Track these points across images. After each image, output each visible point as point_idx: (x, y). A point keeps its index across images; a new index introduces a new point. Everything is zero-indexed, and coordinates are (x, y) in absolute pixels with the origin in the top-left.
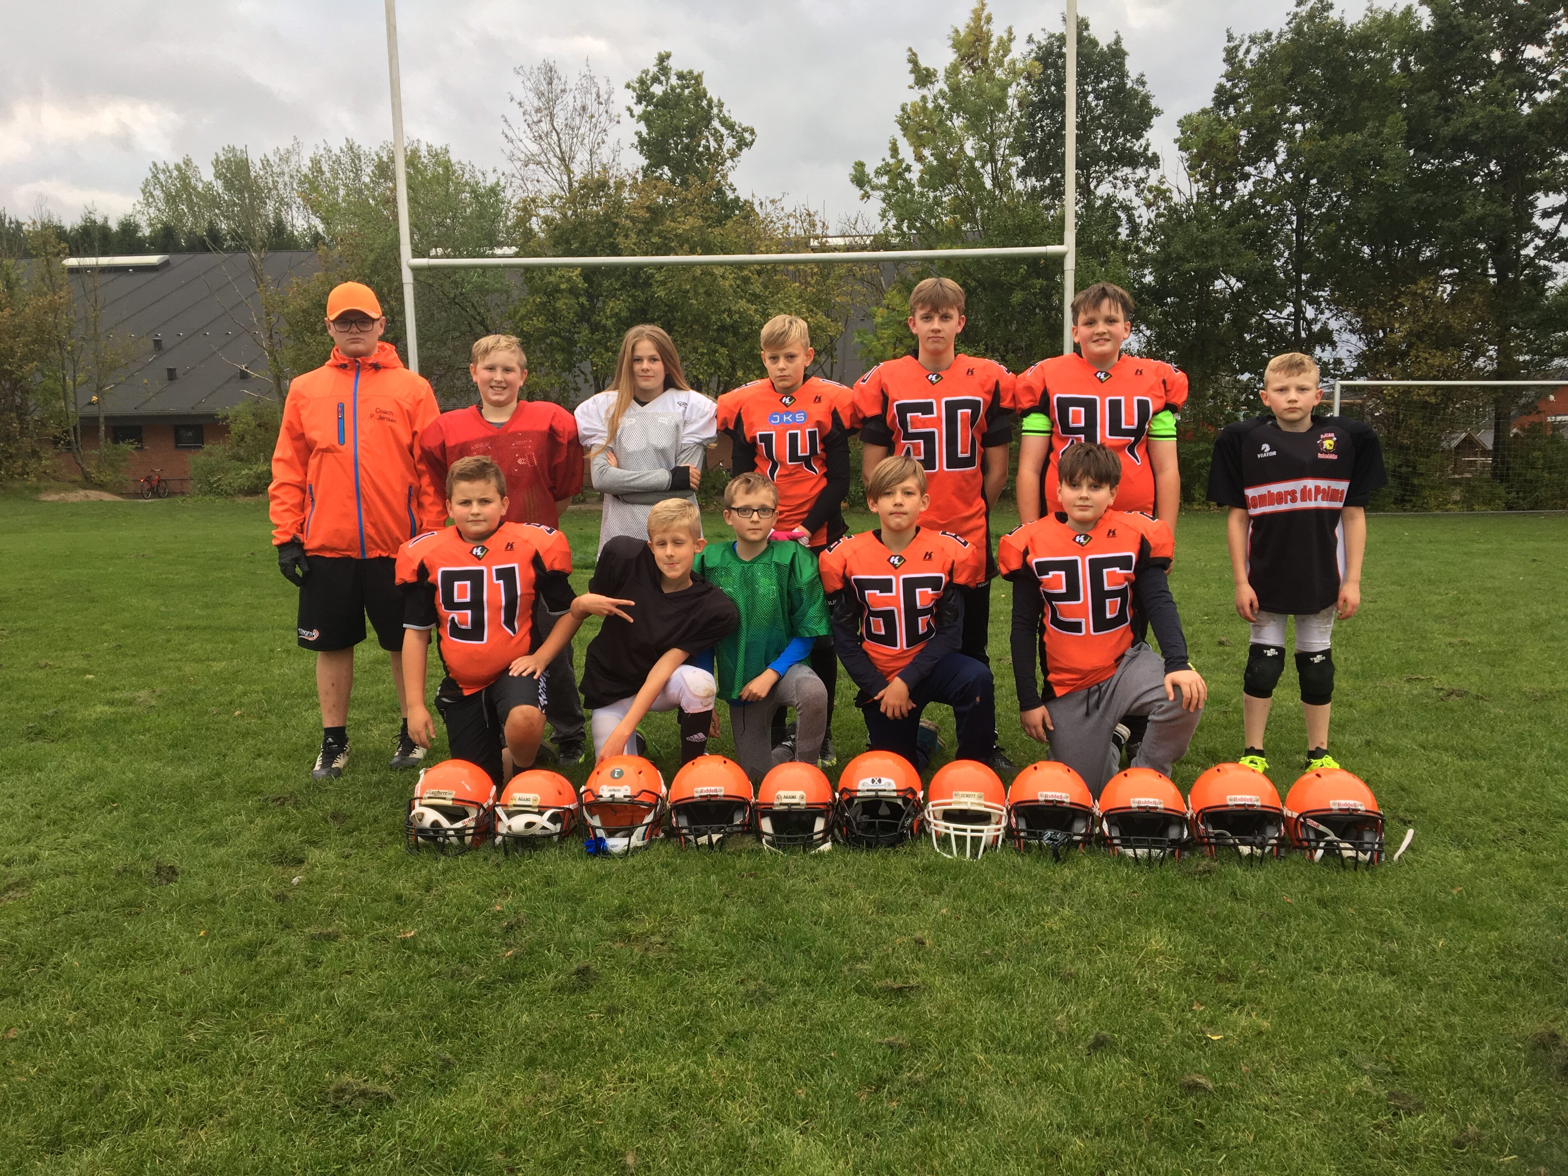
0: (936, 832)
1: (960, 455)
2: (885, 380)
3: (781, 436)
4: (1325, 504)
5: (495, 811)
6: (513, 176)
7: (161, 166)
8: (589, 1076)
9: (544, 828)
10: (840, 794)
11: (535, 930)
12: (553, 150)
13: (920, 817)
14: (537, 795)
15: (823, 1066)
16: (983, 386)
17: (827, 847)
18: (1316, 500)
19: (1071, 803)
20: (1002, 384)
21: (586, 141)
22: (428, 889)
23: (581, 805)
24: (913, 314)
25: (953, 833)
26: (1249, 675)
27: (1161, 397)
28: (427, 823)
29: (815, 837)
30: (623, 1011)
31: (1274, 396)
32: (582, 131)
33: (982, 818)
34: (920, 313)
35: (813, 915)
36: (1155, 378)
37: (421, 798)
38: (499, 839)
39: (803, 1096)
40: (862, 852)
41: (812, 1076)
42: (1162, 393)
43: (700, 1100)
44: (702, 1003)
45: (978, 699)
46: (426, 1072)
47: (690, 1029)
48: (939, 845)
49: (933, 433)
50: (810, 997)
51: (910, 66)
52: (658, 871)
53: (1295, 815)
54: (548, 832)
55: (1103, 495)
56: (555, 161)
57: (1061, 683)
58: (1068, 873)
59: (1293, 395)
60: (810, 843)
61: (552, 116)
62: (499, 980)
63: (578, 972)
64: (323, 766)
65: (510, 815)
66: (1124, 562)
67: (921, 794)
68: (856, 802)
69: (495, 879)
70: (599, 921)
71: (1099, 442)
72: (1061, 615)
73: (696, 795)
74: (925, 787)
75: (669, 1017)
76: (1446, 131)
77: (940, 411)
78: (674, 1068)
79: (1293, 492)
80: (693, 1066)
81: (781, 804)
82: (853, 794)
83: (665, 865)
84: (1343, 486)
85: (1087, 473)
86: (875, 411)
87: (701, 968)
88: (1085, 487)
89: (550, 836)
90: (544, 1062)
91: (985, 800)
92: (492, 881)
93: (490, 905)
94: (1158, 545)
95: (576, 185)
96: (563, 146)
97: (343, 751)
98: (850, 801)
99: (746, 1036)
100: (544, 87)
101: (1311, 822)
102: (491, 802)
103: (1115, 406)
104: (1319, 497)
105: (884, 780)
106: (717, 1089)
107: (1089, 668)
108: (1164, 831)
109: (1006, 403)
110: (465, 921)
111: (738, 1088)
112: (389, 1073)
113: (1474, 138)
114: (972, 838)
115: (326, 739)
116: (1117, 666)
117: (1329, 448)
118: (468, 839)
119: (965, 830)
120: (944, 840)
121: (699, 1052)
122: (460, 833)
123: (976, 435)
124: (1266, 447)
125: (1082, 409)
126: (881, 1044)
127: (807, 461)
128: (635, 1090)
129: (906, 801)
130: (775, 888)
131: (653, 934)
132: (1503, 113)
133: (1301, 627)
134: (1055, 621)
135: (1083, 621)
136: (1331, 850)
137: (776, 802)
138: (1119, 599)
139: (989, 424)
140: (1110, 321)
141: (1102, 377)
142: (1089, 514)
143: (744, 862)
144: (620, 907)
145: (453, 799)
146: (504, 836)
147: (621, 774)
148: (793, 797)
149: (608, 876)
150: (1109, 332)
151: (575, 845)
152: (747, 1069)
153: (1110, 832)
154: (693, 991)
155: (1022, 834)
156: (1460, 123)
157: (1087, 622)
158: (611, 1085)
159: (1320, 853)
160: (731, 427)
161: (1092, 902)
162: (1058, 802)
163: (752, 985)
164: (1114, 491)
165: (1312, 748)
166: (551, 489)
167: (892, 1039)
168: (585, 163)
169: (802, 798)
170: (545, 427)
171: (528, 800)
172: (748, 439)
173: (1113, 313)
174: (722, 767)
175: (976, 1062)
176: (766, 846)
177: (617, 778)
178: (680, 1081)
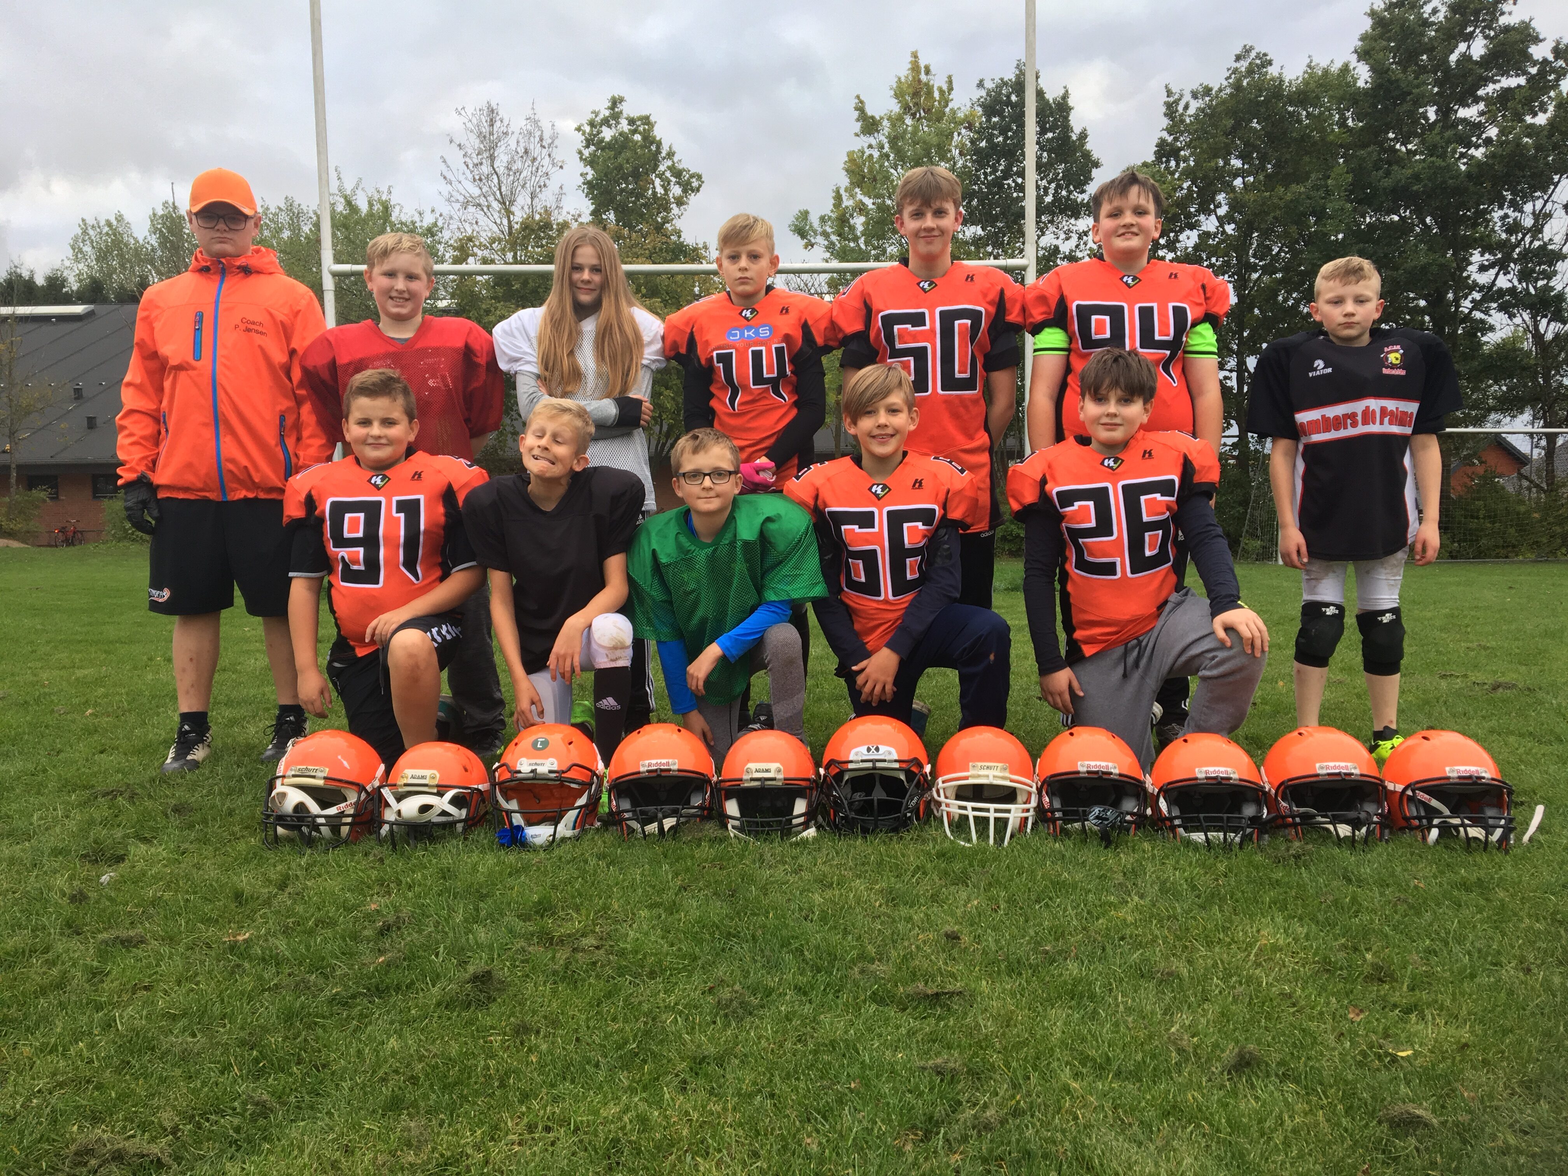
0: (948, 813)
1: (958, 375)
2: (869, 289)
3: (742, 353)
4: (1395, 429)
5: (381, 795)
6: (451, 218)
7: (91, 221)
8: (481, 1123)
9: (444, 813)
10: (827, 768)
11: (420, 931)
12: (494, 194)
13: (927, 796)
14: (435, 772)
15: (840, 1102)
16: (985, 295)
17: (811, 832)
18: (1382, 423)
19: (1120, 775)
20: (1008, 294)
21: (528, 185)
22: (282, 886)
23: (493, 785)
24: (900, 211)
25: (971, 814)
26: (1302, 640)
27: (1200, 304)
28: (289, 805)
29: (795, 822)
30: (538, 1032)
31: (1327, 308)
32: (524, 174)
33: (1008, 795)
34: (908, 210)
35: (801, 909)
36: (1192, 283)
37: (284, 777)
38: (386, 828)
39: (815, 1148)
40: (857, 838)
41: (825, 1117)
42: (1202, 300)
43: (654, 1157)
44: (654, 1019)
45: (992, 657)
46: (229, 1122)
47: (636, 1055)
48: (952, 831)
49: (925, 348)
50: (807, 1009)
51: (857, 113)
52: (592, 862)
53: (1399, 788)
54: (451, 819)
55: (1136, 410)
56: (496, 205)
57: (1090, 641)
58: (1126, 859)
59: (1350, 307)
60: (787, 830)
61: (492, 158)
62: (361, 994)
63: (475, 978)
64: (175, 759)
65: (399, 798)
66: (1165, 487)
67: (928, 769)
68: (846, 777)
69: (374, 874)
70: (510, 919)
71: (1127, 348)
72: (1090, 555)
73: (642, 769)
74: (933, 758)
75: (606, 1037)
76: (1387, 183)
77: (933, 323)
78: (613, 1110)
79: (1353, 416)
80: (643, 1106)
81: (752, 780)
82: (844, 767)
83: (601, 856)
84: (1412, 407)
85: (1115, 384)
86: (858, 327)
87: (652, 975)
88: (1113, 402)
89: (452, 825)
90: (414, 1104)
91: (1011, 773)
92: (369, 877)
93: (363, 903)
94: (1204, 467)
95: (517, 226)
96: (503, 189)
97: (202, 741)
98: (839, 776)
99: (720, 1061)
100: (485, 129)
101: (1422, 796)
102: (377, 783)
103: (1146, 314)
104: (1386, 420)
105: (883, 749)
106: (681, 1140)
107: (1127, 617)
108: (1237, 808)
109: (1013, 317)
110: (324, 923)
111: (713, 1137)
112: (168, 1124)
113: (1415, 188)
114: (997, 820)
115: (182, 727)
116: (1159, 616)
117: (1395, 362)
118: (345, 830)
119: (988, 810)
120: (960, 825)
121: (651, 1086)
122: (334, 823)
123: (976, 353)
124: (1319, 363)
125: (1107, 318)
126: (924, 1068)
127: (774, 383)
128: (553, 1144)
129: (910, 774)
130: (748, 878)
131: (584, 935)
132: (1443, 164)
133: (1364, 580)
134: (1082, 565)
135: (1118, 560)
136: (1446, 830)
137: (745, 777)
138: (1160, 532)
139: (992, 342)
140: (1140, 212)
141: (1130, 281)
142: (1118, 434)
143: (706, 851)
144: (540, 902)
145: (325, 778)
146: (392, 824)
147: (546, 744)
148: (767, 771)
149: (526, 868)
150: (1138, 225)
151: (482, 835)
152: (725, 1109)
153: (1169, 811)
154: (640, 1003)
155: (1057, 815)
156: (1401, 174)
157: (1123, 562)
158: (515, 1137)
159: (1434, 833)
160: (683, 351)
161: (1166, 889)
162: (1104, 773)
163: (725, 994)
164: (1148, 406)
165: (1379, 728)
166: (467, 421)
167: (939, 1061)
168: (526, 208)
169: (779, 771)
170: (460, 344)
171: (423, 777)
172: (703, 362)
173: (1142, 202)
174: (675, 736)
175: (1069, 1092)
176: (732, 833)
177: (541, 749)
178: (623, 1128)
